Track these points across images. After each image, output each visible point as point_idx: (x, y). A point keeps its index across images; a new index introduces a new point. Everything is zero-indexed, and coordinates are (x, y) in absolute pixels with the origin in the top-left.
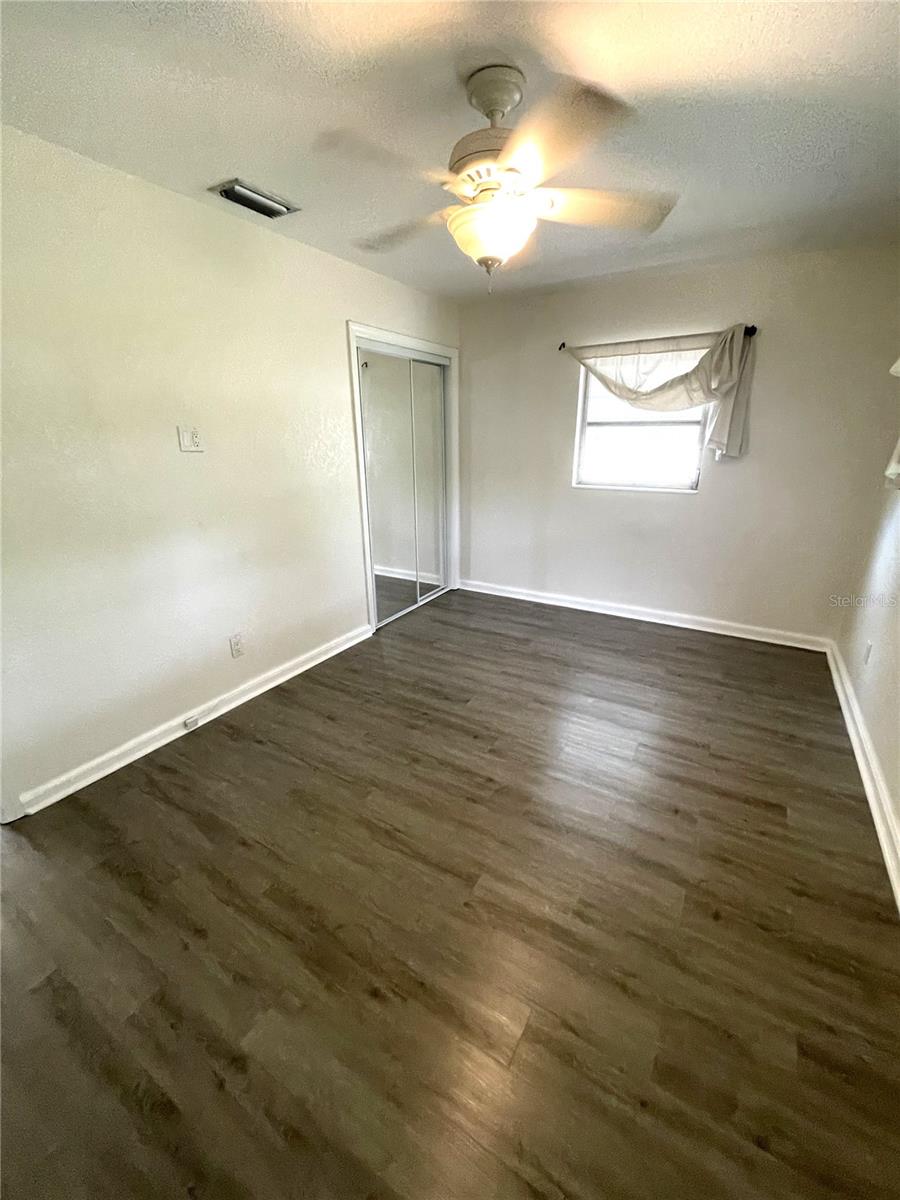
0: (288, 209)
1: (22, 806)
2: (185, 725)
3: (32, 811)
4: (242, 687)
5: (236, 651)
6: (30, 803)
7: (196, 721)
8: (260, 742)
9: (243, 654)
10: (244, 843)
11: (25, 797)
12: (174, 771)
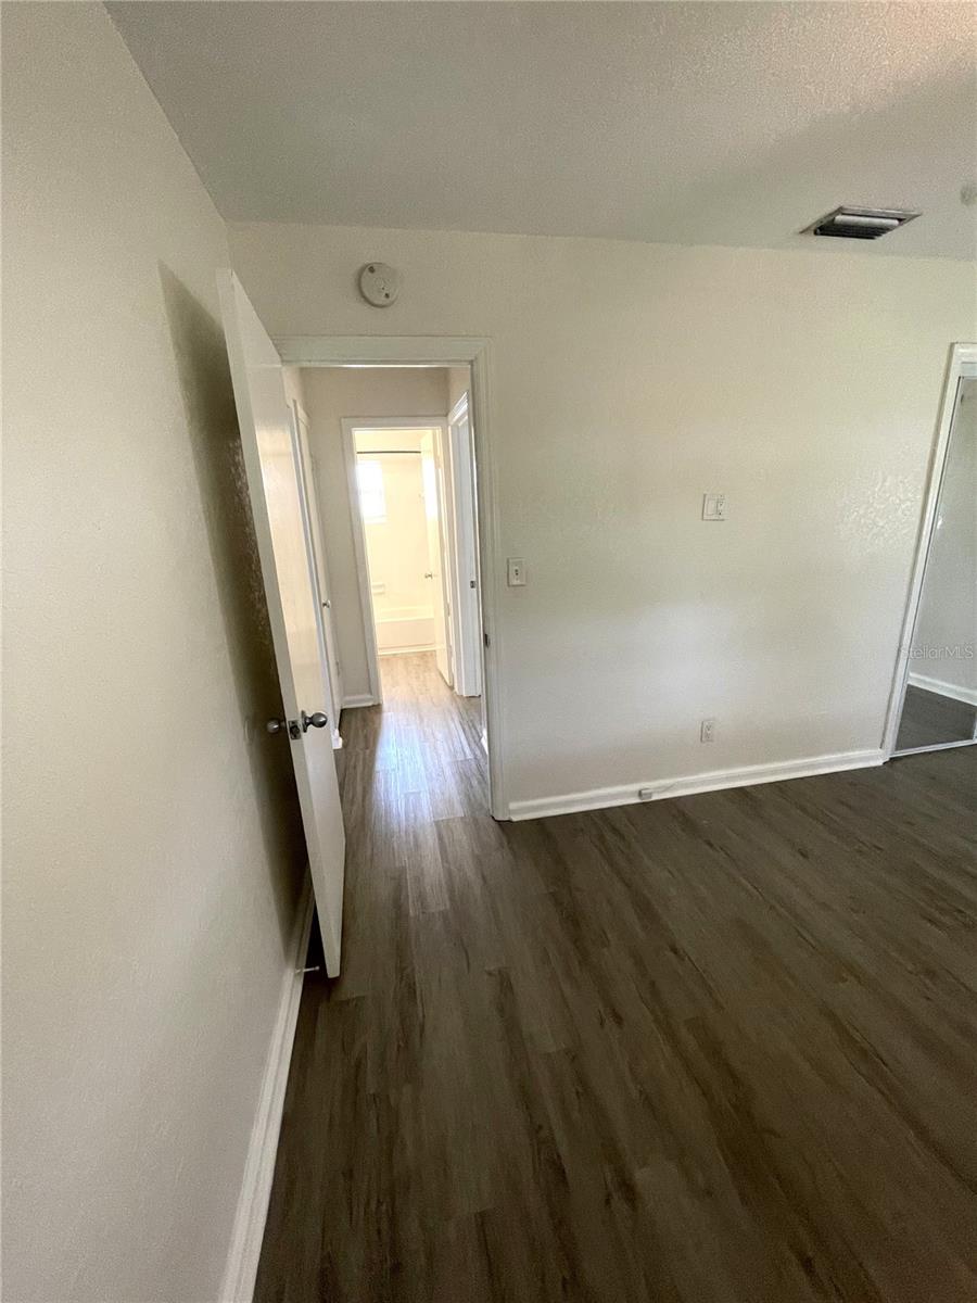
0: (900, 220)
1: (510, 812)
2: (640, 794)
3: (515, 818)
4: (703, 776)
5: (705, 735)
6: (516, 812)
7: (650, 795)
8: (711, 845)
9: (712, 741)
10: (675, 951)
11: (513, 806)
12: (622, 837)
